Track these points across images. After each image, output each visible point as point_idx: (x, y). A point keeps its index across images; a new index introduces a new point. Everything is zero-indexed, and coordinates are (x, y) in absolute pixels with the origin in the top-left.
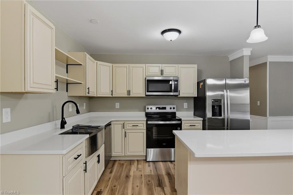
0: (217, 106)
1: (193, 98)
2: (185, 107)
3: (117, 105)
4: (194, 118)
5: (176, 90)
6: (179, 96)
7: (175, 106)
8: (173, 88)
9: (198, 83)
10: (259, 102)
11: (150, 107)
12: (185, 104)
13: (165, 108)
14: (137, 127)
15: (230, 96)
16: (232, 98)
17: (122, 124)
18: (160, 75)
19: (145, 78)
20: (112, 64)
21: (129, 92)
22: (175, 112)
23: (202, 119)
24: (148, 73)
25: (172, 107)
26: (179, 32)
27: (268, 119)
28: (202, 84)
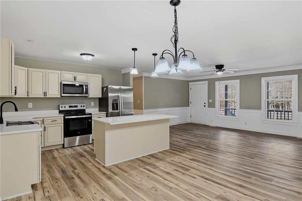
0: (115, 103)
1: (98, 99)
2: (92, 105)
3: (30, 105)
4: (99, 112)
5: (87, 92)
6: (88, 97)
7: (85, 105)
8: (84, 91)
9: (103, 88)
10: (139, 101)
11: (63, 106)
12: (92, 103)
13: (76, 106)
14: (56, 122)
15: (123, 97)
16: (124, 98)
17: (41, 120)
18: (74, 81)
19: (61, 83)
20: (27, 68)
21: (45, 94)
22: (85, 109)
23: (106, 113)
24: (63, 79)
25: (83, 105)
26: (93, 56)
27: (144, 111)
28: (105, 89)
